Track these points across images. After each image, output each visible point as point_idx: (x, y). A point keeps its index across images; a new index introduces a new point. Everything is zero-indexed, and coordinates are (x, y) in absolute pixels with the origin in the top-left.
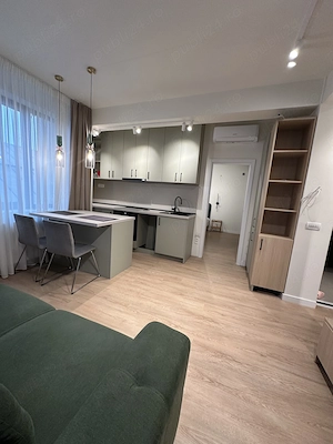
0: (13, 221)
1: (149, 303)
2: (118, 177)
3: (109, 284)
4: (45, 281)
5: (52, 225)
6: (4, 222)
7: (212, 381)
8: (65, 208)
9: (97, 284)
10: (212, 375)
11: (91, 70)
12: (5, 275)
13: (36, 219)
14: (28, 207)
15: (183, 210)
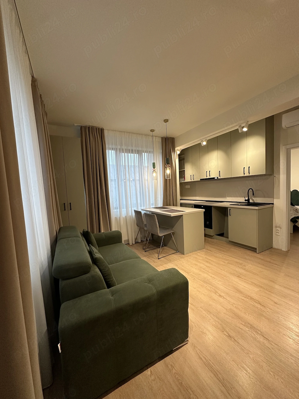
0: (134, 214)
1: (206, 275)
2: (197, 179)
3: (183, 258)
4: (147, 249)
5: (150, 216)
6: (130, 214)
7: (229, 336)
8: (160, 204)
9: (174, 256)
10: (232, 334)
11: (166, 121)
12: (131, 244)
13: (143, 212)
14: (141, 206)
15: (258, 200)
